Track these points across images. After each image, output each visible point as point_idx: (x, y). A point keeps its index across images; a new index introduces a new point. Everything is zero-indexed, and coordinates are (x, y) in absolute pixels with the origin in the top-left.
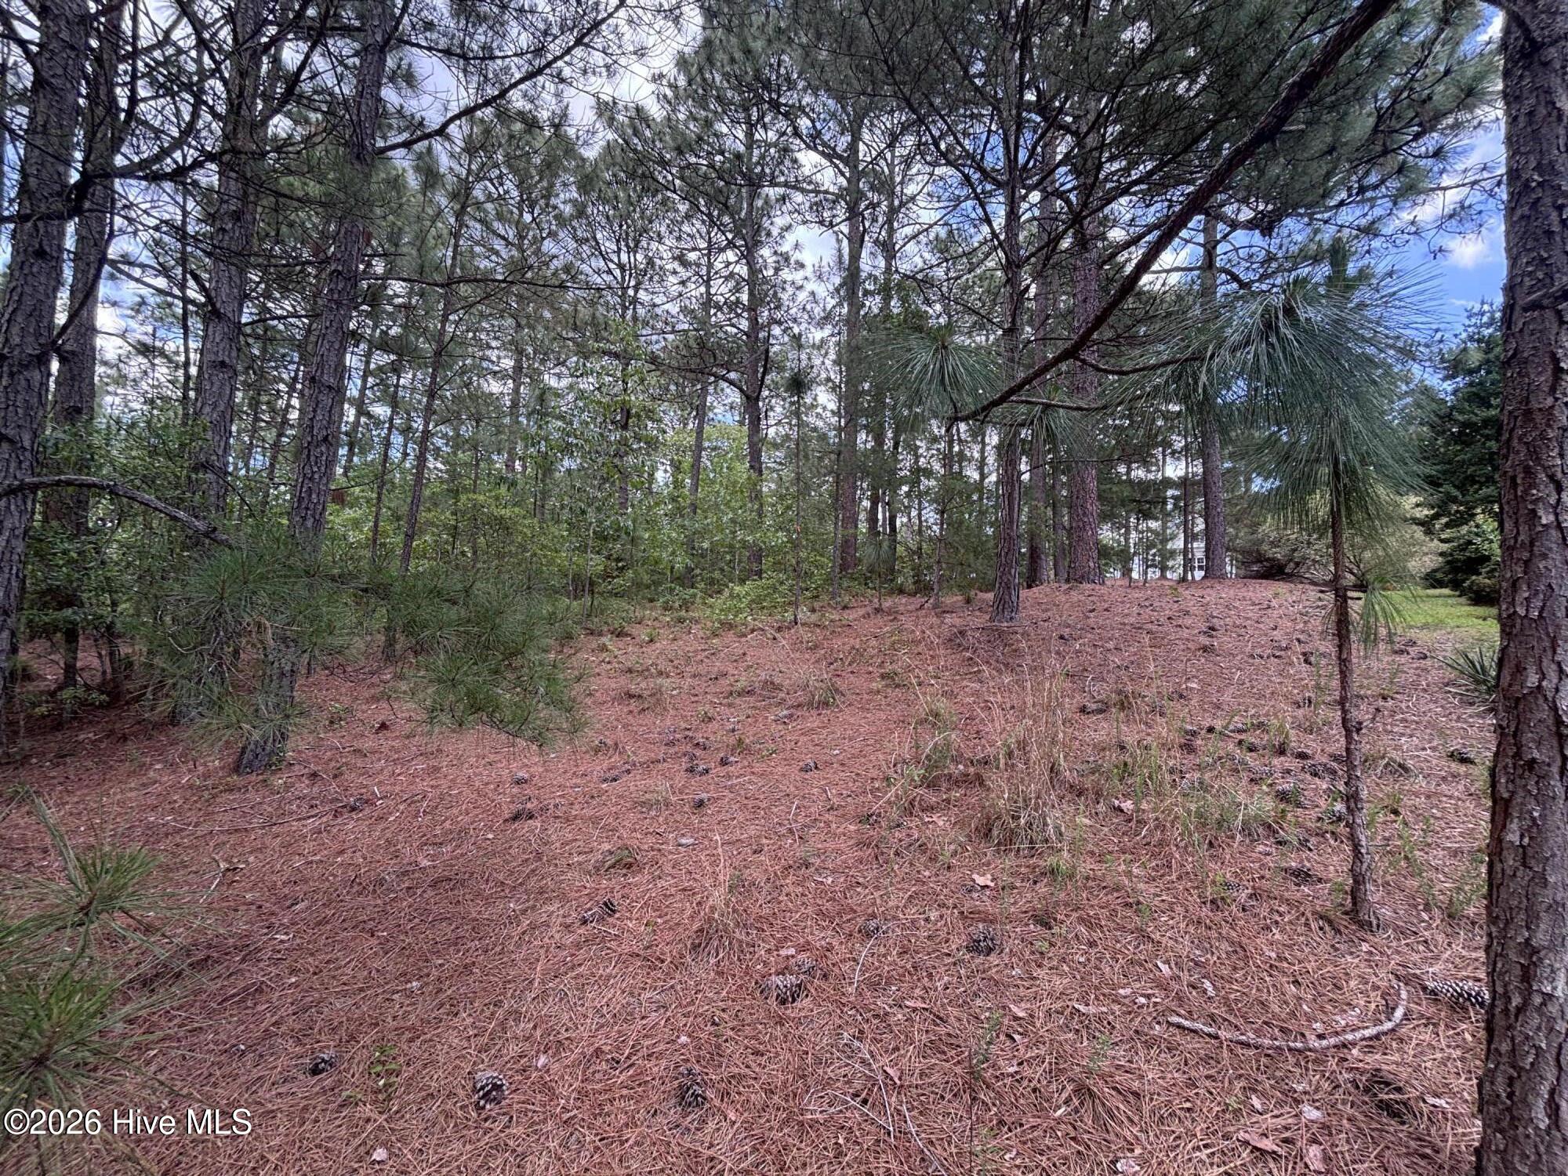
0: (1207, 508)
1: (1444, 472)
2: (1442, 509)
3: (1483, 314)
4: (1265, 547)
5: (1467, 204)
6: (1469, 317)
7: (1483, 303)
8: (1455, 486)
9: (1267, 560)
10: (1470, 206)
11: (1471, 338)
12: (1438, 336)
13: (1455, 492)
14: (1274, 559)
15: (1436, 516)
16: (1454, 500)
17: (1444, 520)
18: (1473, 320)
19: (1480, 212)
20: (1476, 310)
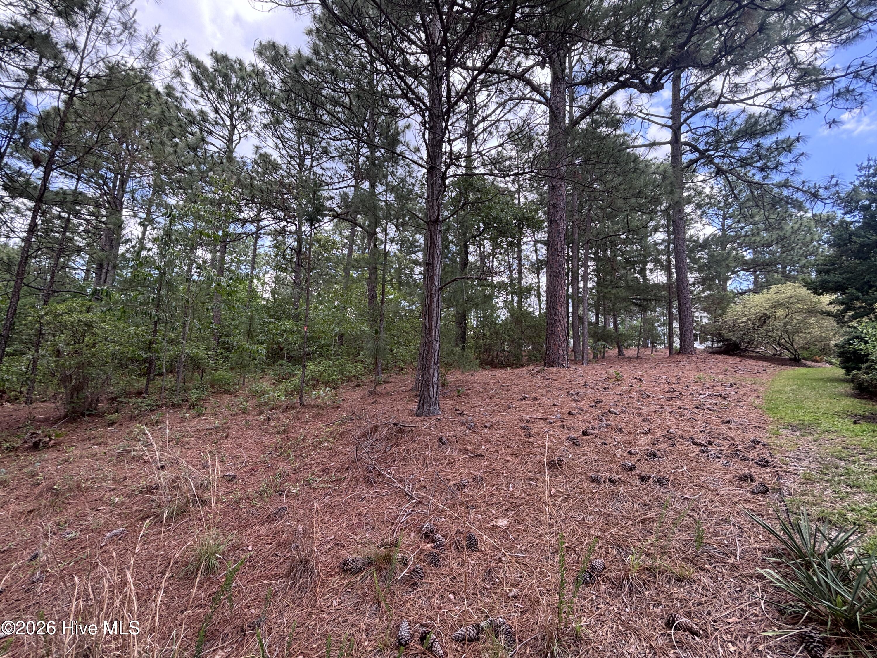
0: (679, 304)
1: (848, 279)
2: (848, 306)
3: (870, 167)
4: (724, 332)
5: (851, 88)
6: (860, 170)
7: (869, 160)
8: (857, 289)
9: (727, 340)
10: (853, 90)
11: (862, 184)
12: (834, 181)
13: (857, 293)
14: (731, 340)
15: (846, 310)
16: (858, 299)
17: (851, 313)
18: (863, 172)
19: (861, 94)
20: (865, 164)
